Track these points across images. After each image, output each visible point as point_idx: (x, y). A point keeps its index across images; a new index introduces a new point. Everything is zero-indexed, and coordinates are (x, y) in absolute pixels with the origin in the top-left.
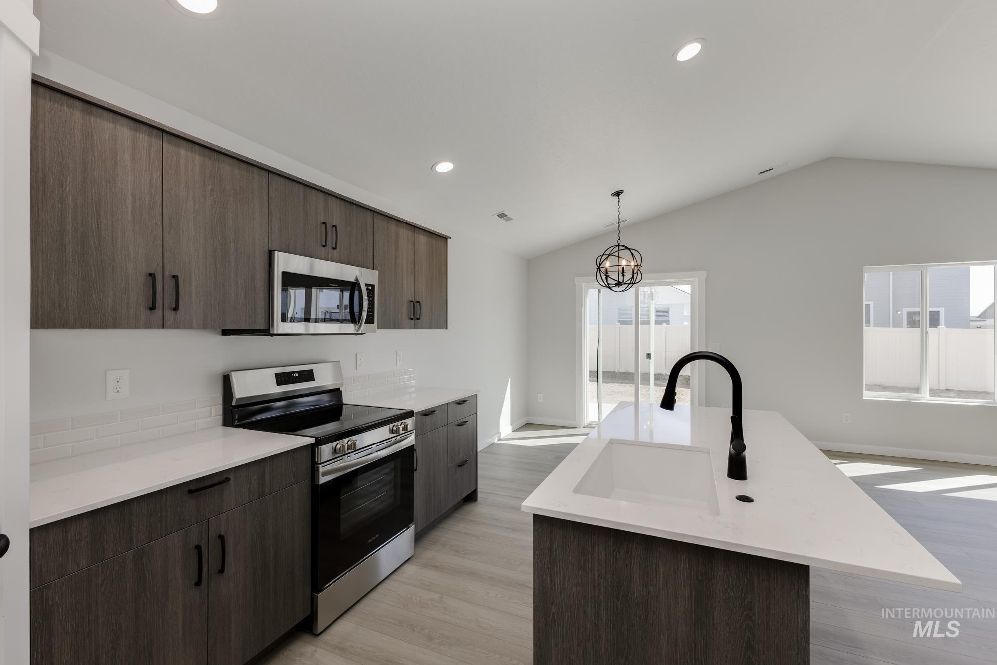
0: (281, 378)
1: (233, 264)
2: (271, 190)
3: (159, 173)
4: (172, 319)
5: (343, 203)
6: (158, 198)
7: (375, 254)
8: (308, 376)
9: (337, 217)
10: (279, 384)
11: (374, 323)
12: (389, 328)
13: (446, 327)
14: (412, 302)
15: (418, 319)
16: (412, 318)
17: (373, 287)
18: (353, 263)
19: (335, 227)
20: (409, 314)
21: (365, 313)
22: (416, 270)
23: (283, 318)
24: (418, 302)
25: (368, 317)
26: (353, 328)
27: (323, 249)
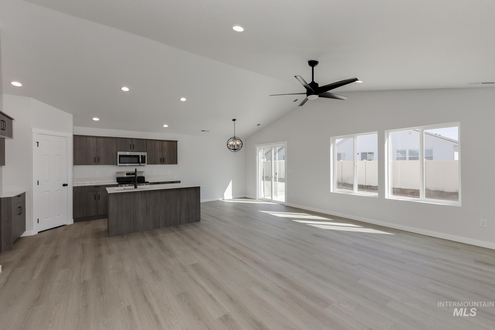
0: (128, 174)
2: (117, 141)
3: (96, 143)
5: (136, 140)
6: (96, 146)
7: (147, 148)
9: (135, 143)
10: (126, 175)
11: (145, 163)
12: (152, 164)
13: (177, 164)
14: (161, 158)
15: (164, 162)
16: (161, 162)
17: (145, 156)
18: (139, 151)
19: (134, 145)
20: (160, 161)
21: (140, 161)
22: (163, 150)
23: (120, 163)
24: (164, 158)
25: (143, 162)
26: (138, 164)
27: (130, 150)
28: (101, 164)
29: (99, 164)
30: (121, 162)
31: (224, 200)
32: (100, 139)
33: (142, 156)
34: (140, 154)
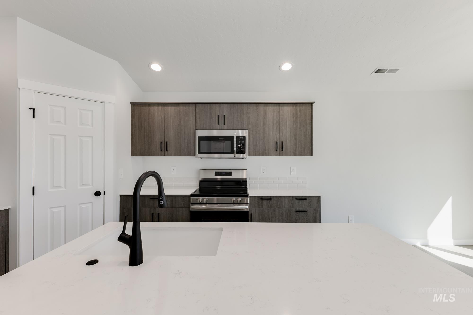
0: (217, 173)
1: (183, 136)
2: (196, 110)
3: (163, 115)
4: (167, 153)
5: (229, 105)
6: (163, 122)
7: (249, 122)
8: (230, 174)
9: (226, 111)
10: (215, 175)
11: (245, 153)
12: (259, 155)
13: (311, 155)
14: (277, 142)
15: (282, 151)
16: (277, 151)
17: (245, 137)
18: (235, 128)
19: (224, 115)
20: (275, 149)
21: (235, 149)
22: (281, 126)
23: (199, 152)
24: (282, 142)
25: (241, 150)
26: (232, 155)
27: (219, 125)
28: (171, 155)
29: (167, 155)
30: (201, 151)
31: (427, 246)
32: (169, 107)
33: (238, 138)
34: (234, 133)
